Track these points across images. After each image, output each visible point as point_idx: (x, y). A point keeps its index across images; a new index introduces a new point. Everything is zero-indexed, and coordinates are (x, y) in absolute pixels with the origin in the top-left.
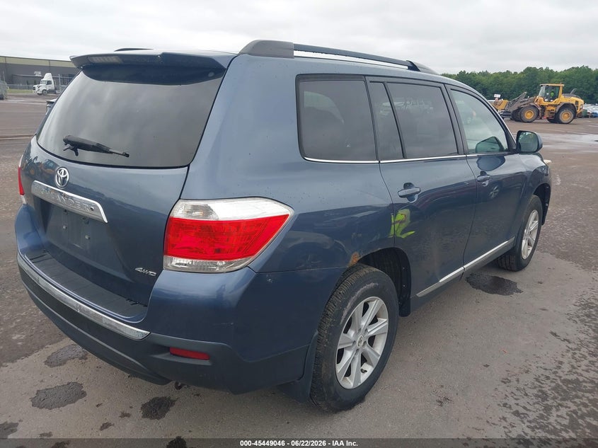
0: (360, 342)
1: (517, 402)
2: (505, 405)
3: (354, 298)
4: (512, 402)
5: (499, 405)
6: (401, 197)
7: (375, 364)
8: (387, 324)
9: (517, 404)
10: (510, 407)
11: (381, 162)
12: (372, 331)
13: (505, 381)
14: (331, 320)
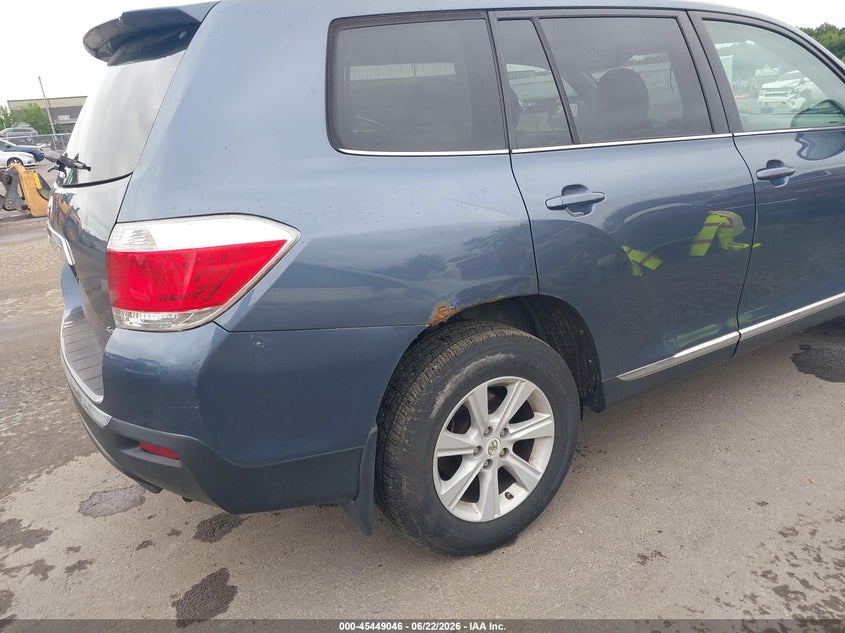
0: (493, 447)
1: (792, 570)
2: (765, 574)
3: (457, 378)
4: (782, 570)
5: (754, 573)
6: (550, 208)
7: (532, 488)
8: (551, 422)
9: (791, 575)
10: (775, 579)
11: (514, 151)
12: (521, 432)
13: (787, 533)
14: (413, 410)
